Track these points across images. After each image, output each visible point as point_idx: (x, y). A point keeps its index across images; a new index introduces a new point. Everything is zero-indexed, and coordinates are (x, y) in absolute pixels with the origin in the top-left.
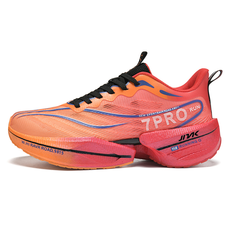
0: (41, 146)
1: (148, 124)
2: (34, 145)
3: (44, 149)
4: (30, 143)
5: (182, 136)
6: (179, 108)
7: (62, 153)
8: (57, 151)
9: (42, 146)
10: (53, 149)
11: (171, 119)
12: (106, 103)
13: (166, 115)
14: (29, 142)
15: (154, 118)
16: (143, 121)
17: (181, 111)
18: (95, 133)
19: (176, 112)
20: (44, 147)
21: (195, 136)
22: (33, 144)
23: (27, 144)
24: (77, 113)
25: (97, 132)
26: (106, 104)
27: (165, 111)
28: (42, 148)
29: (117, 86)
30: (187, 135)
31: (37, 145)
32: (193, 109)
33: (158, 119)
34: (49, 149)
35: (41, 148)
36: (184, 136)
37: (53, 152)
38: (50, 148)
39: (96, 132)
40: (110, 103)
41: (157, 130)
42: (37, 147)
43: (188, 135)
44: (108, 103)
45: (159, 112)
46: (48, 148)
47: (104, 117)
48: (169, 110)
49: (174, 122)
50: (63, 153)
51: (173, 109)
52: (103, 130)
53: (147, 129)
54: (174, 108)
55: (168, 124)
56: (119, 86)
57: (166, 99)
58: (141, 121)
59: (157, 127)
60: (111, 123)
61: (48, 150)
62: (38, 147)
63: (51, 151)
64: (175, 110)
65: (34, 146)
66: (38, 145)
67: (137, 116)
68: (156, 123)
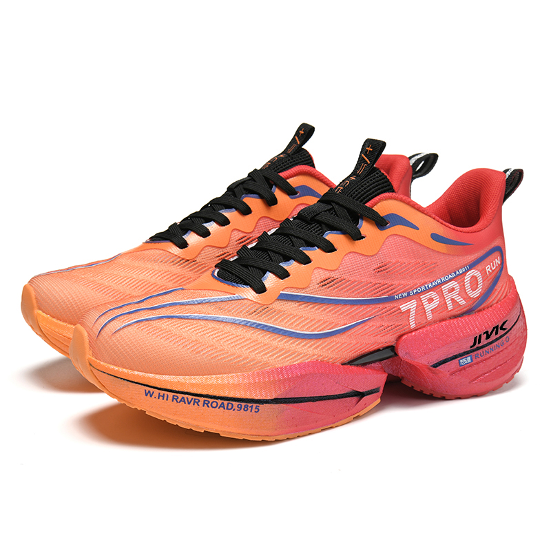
0: (202, 399)
1: (413, 312)
2: (183, 398)
3: (209, 405)
4: (171, 395)
5: (476, 338)
6: (468, 270)
7: (257, 410)
8: (243, 407)
9: (206, 399)
10: (234, 403)
11: (455, 295)
12: (324, 275)
13: (445, 288)
14: (166, 393)
15: (424, 298)
16: (404, 308)
17: (473, 277)
18: (316, 351)
19: (464, 279)
20: (211, 400)
21: (501, 332)
22: (180, 396)
23: (161, 398)
24: (265, 306)
25: (318, 346)
26: (324, 277)
27: (443, 279)
28: (204, 403)
29: (338, 232)
30: (484, 333)
31: (190, 397)
32: (491, 269)
33: (431, 300)
34: (223, 403)
35: (201, 403)
36: (480, 336)
37: (234, 410)
38: (226, 403)
39: (316, 348)
40: (333, 274)
41: (430, 324)
42: (192, 402)
43: (487, 332)
44: (327, 274)
45: (434, 284)
46: (220, 402)
47: (325, 310)
48: (450, 276)
49: (462, 302)
50: (259, 410)
51: (457, 273)
52: (328, 340)
53: (413, 325)
54: (461, 271)
55: (450, 307)
56: (344, 232)
57: (444, 253)
58: (399, 309)
59: (430, 317)
60: (342, 322)
61: (222, 406)
62: (195, 402)
63: (227, 409)
64: (461, 274)
65: (181, 401)
66: (195, 397)
67: (391, 299)
68: (429, 307)
